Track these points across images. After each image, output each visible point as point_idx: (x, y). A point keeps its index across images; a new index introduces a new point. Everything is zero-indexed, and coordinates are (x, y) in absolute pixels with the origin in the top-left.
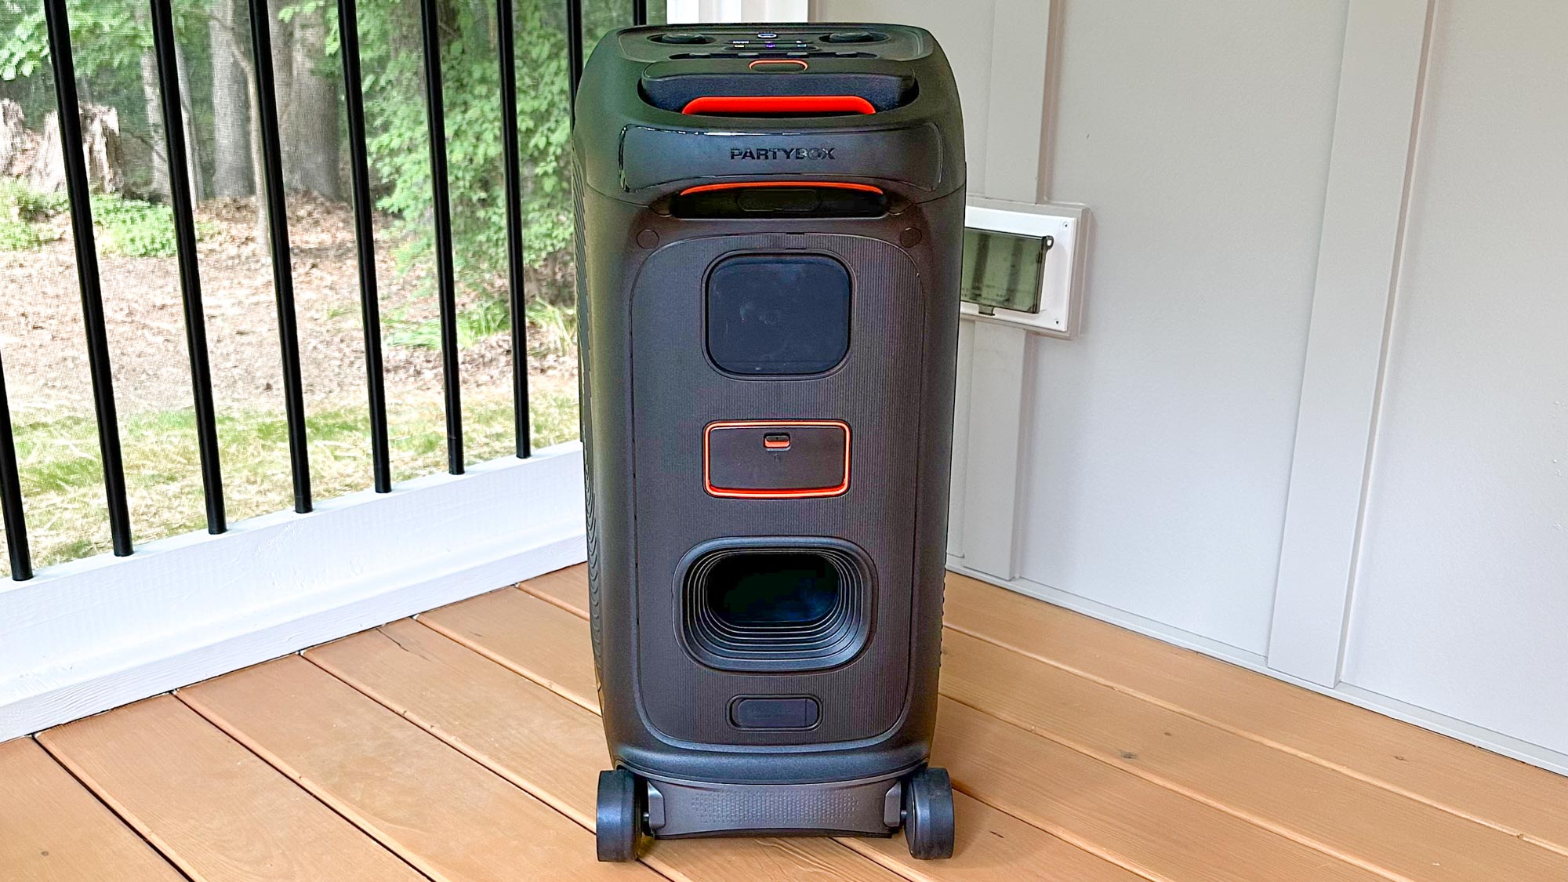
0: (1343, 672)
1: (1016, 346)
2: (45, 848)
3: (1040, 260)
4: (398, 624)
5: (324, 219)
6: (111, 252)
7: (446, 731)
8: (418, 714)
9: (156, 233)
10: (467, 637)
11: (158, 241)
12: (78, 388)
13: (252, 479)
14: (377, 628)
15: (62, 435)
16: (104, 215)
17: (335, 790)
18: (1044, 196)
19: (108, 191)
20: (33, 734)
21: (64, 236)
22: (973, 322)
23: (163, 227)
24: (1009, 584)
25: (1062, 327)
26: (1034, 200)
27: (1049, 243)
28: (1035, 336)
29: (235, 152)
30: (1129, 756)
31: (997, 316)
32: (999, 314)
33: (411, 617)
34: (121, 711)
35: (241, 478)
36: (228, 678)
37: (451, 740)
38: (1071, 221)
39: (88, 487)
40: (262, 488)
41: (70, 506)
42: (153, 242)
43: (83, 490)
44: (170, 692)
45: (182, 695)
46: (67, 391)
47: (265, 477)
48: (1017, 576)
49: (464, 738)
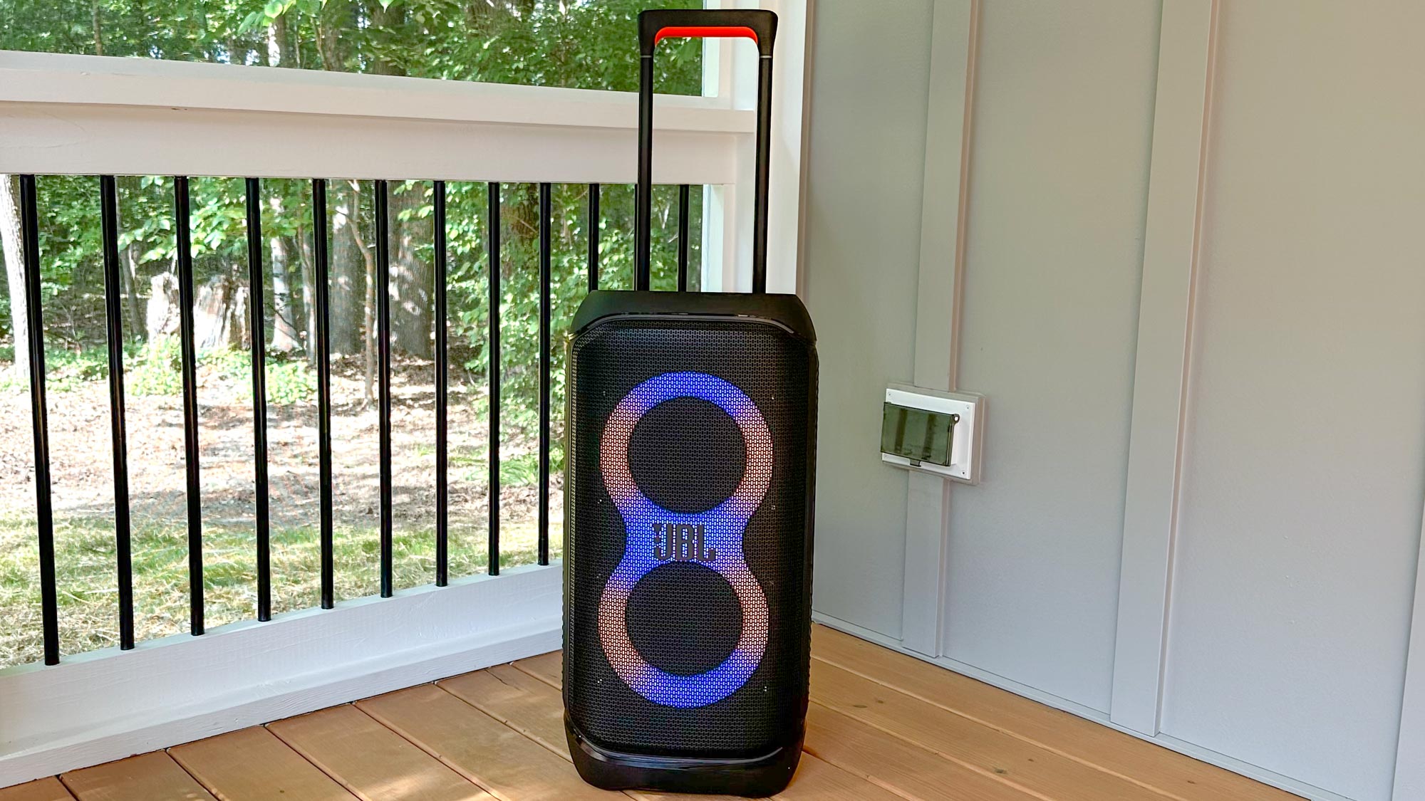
0: (1161, 726)
1: (938, 489)
2: (282, 789)
3: (950, 430)
4: (499, 668)
5: (417, 374)
6: (243, 399)
7: (535, 734)
8: (515, 723)
9: (283, 384)
10: (546, 677)
11: (282, 390)
12: (217, 508)
13: (359, 583)
14: (485, 669)
15: (207, 545)
16: (240, 368)
17: (463, 764)
18: (956, 388)
19: (244, 348)
20: (264, 724)
21: (205, 385)
22: (908, 470)
23: (287, 379)
24: (935, 660)
25: (968, 476)
26: (948, 389)
27: (956, 419)
28: (953, 482)
29: (347, 319)
30: (1000, 772)
31: (923, 467)
32: (924, 465)
33: (509, 663)
34: (321, 713)
35: (350, 582)
36: (390, 697)
37: (538, 739)
38: (972, 405)
39: (230, 586)
40: (367, 591)
41: (217, 601)
42: (279, 391)
43: (225, 589)
44: (351, 702)
45: (359, 705)
46: (208, 510)
47: (369, 582)
48: (941, 655)
49: (546, 739)
